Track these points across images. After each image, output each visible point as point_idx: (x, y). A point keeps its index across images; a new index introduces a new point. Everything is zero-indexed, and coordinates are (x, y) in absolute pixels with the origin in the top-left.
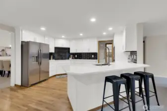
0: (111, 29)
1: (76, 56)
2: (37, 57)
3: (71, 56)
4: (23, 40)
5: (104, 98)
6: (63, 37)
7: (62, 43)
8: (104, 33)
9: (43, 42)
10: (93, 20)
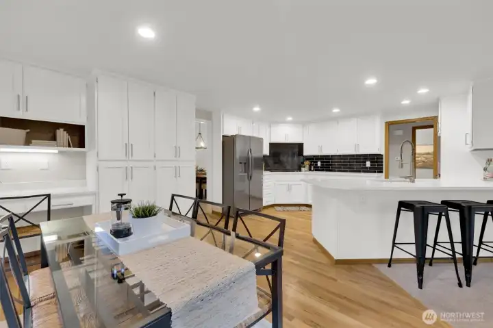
0: (423, 91)
1: (319, 164)
2: (245, 163)
3: (307, 163)
4: (225, 134)
5: (394, 244)
6: (290, 119)
7: (285, 134)
8: (406, 102)
9: (255, 135)
10: (371, 81)
